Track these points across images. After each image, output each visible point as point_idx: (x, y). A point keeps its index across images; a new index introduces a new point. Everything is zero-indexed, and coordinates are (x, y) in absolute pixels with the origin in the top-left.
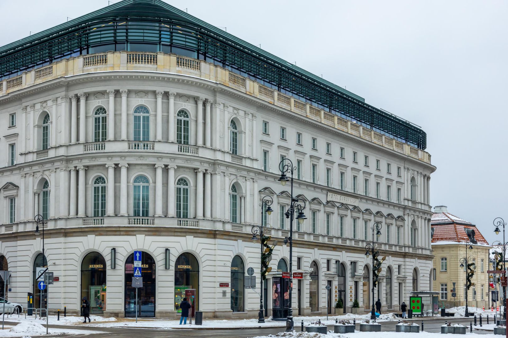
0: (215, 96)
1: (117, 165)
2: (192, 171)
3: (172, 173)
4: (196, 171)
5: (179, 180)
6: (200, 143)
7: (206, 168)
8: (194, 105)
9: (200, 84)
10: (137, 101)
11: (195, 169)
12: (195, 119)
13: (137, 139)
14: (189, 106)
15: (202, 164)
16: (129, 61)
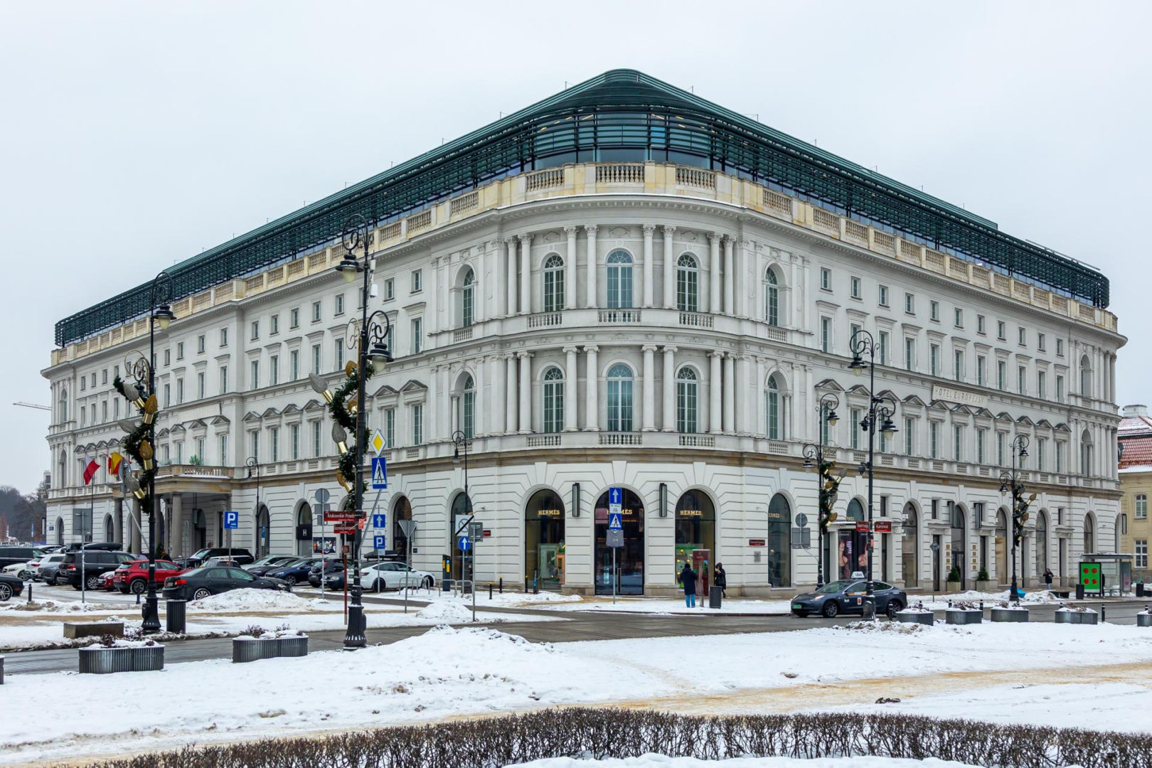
0: (740, 229)
1: (580, 348)
2: (703, 355)
3: (669, 359)
4: (708, 355)
5: (681, 371)
6: (716, 308)
7: (726, 350)
8: (706, 246)
9: (716, 210)
10: (612, 243)
11: (707, 352)
12: (707, 269)
13: (612, 304)
14: (696, 248)
15: (720, 342)
16: (599, 178)
